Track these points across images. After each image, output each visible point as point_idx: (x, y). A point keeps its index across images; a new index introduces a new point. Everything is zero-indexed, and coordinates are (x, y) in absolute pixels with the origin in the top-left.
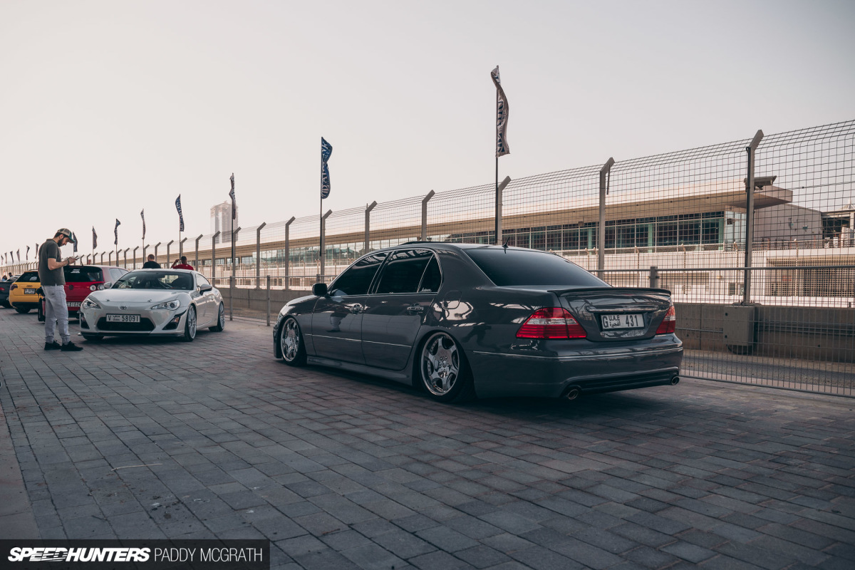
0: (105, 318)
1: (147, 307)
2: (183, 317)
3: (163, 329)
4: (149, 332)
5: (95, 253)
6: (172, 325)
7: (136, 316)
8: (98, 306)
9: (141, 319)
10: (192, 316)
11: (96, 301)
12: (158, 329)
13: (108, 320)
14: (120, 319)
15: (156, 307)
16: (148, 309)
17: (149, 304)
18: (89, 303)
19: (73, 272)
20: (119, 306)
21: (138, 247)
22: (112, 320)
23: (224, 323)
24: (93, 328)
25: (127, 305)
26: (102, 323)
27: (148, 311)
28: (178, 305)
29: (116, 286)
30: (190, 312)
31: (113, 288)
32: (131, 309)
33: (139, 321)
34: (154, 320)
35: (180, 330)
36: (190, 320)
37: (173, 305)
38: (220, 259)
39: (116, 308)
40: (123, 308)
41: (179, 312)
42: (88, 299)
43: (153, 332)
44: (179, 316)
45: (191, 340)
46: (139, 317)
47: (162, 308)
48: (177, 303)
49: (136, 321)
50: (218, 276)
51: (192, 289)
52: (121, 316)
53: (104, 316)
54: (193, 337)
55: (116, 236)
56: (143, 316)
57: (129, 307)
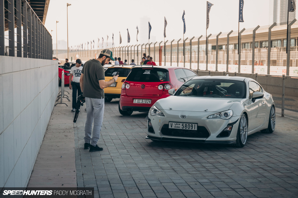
0: (168, 125)
1: (204, 116)
2: (236, 126)
3: (218, 137)
4: (204, 139)
5: (166, 41)
6: (225, 133)
7: (194, 125)
8: (162, 114)
9: (198, 127)
10: (244, 123)
11: (161, 109)
12: (213, 137)
13: (170, 127)
14: (180, 127)
15: (211, 117)
16: (205, 118)
17: (206, 113)
18: (155, 111)
19: (145, 73)
20: (180, 114)
21: (202, 36)
22: (173, 127)
23: (274, 124)
24: (157, 133)
25: (186, 114)
26: (165, 129)
27: (204, 120)
28: (231, 114)
29: (178, 93)
30: (242, 121)
31: (175, 95)
32: (190, 118)
33: (196, 129)
34: (209, 129)
35: (232, 138)
36: (241, 128)
37: (226, 115)
38: (277, 40)
39: (177, 117)
40: (183, 117)
41: (231, 121)
42: (155, 107)
43: (208, 139)
44: (231, 125)
45: (242, 146)
46: (196, 125)
47: (216, 117)
48: (230, 113)
49: (193, 129)
50: (273, 57)
51: (245, 97)
52: (181, 124)
53: (167, 123)
54: (244, 143)
55: (184, 22)
56: (199, 125)
57: (188, 116)
